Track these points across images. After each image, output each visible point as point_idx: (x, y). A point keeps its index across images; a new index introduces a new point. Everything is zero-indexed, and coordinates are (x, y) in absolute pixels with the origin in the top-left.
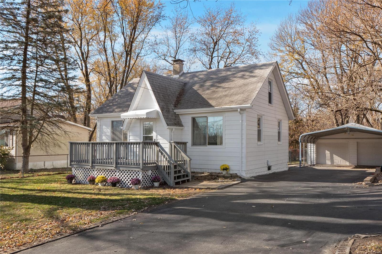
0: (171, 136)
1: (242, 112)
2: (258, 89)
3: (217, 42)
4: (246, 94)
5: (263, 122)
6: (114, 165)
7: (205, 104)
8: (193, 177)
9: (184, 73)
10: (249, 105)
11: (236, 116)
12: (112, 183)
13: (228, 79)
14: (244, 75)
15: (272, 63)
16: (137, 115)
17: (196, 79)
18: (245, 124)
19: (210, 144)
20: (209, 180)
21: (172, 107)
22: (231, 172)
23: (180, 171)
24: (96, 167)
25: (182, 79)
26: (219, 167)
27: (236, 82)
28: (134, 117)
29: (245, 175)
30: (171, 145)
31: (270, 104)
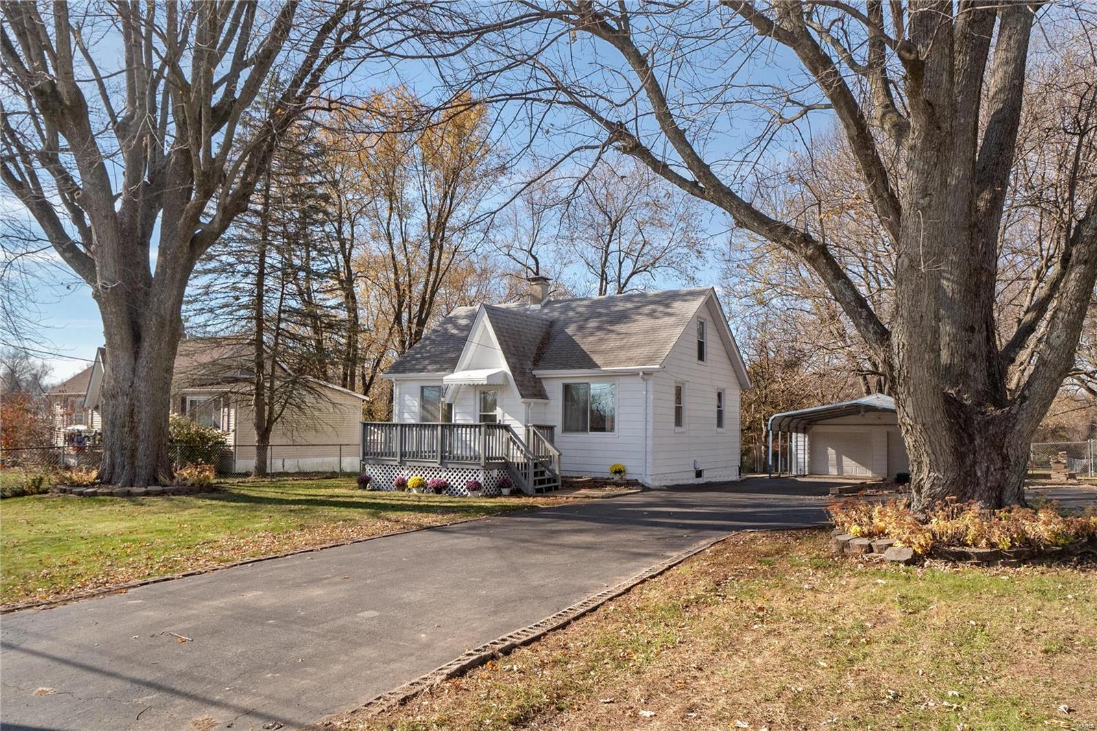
0: (527, 414)
1: (646, 377)
2: (675, 339)
3: (617, 221)
4: (655, 347)
5: (686, 394)
6: (439, 461)
7: (586, 361)
8: (564, 483)
9: (549, 301)
10: (658, 366)
11: (637, 385)
12: (435, 488)
13: (626, 317)
14: (654, 311)
15: (705, 291)
16: (471, 380)
17: (571, 314)
18: (651, 397)
19: (593, 429)
20: (590, 487)
21: (529, 364)
22: (628, 477)
23: (542, 473)
24: (408, 464)
25: (546, 314)
26: (607, 469)
27: (640, 324)
28: (467, 383)
29: (649, 481)
30: (529, 431)
31: (700, 362)
